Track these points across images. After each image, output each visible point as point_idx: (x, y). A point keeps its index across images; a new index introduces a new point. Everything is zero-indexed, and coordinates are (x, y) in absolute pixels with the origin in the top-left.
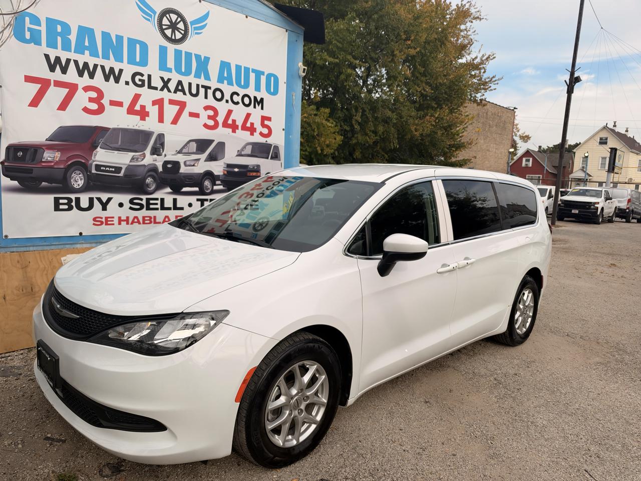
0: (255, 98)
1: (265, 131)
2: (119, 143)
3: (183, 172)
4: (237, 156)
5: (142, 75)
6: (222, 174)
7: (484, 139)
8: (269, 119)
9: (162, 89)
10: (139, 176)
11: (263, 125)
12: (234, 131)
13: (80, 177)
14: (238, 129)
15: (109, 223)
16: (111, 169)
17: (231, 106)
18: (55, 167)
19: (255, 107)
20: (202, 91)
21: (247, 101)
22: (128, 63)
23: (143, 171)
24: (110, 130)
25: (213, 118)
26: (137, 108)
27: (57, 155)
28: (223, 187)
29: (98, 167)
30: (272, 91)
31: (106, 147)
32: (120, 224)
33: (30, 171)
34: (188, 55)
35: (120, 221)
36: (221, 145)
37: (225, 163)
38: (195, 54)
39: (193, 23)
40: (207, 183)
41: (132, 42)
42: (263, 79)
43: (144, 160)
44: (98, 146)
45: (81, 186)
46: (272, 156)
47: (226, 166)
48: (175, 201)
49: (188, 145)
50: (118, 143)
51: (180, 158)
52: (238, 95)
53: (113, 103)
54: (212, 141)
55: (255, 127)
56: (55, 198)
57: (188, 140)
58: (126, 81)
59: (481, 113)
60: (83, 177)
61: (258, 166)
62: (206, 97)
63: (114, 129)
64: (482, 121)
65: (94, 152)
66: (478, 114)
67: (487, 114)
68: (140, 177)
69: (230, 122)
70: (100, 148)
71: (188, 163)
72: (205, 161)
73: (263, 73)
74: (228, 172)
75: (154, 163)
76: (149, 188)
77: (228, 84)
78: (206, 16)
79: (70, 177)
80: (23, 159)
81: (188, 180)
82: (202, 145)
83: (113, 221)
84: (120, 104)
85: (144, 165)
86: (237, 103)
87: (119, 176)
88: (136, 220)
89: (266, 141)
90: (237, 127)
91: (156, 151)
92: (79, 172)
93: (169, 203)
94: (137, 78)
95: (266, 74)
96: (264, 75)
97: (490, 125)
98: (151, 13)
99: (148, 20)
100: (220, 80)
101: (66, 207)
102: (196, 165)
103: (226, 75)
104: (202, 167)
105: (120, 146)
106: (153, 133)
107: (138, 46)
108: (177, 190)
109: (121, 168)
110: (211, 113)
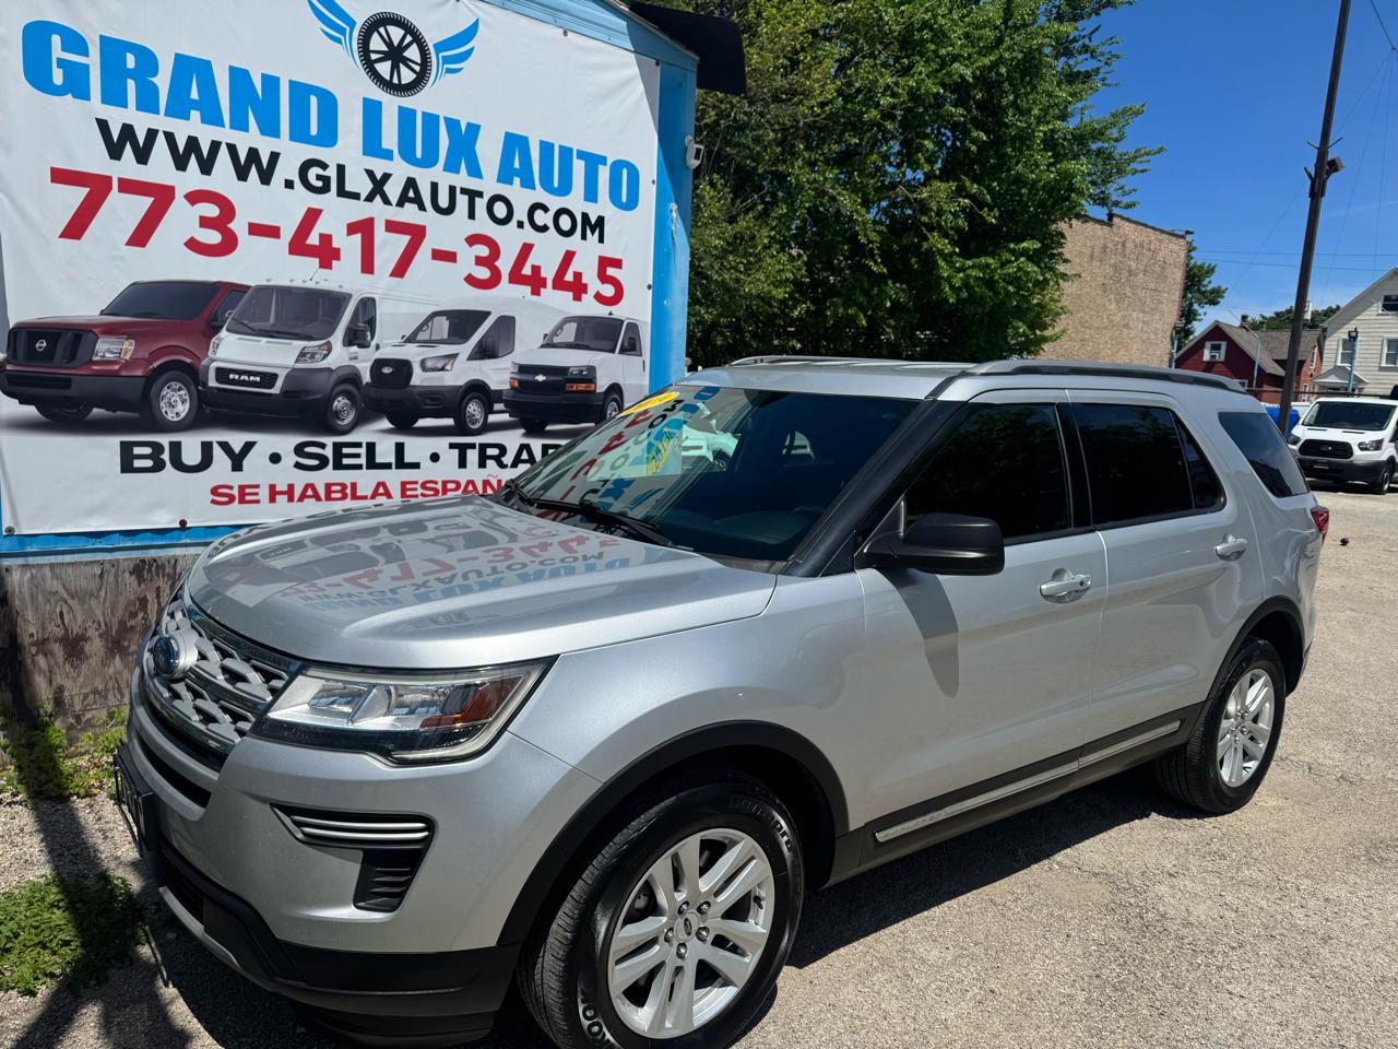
0: (585, 216)
1: (608, 290)
2: (272, 320)
3: (418, 384)
4: (542, 346)
5: (324, 166)
6: (508, 387)
7: (1118, 302)
8: (617, 263)
9: (370, 198)
10: (317, 393)
11: (604, 278)
12: (536, 292)
13: (180, 396)
14: (545, 286)
15: (248, 498)
16: (252, 378)
17: (529, 234)
18: (123, 373)
19: (584, 237)
20: (462, 201)
21: (565, 223)
22: (291, 139)
23: (326, 383)
24: (250, 291)
25: (488, 263)
26: (313, 239)
27: (129, 347)
28: (511, 416)
29: (222, 374)
30: (624, 199)
31: (242, 328)
32: (272, 500)
33: (65, 382)
34: (431, 121)
35: (273, 493)
36: (506, 324)
37: (514, 363)
38: (445, 118)
39: (440, 47)
40: (473, 409)
41: (300, 91)
42: (604, 174)
43: (329, 358)
44: (222, 327)
45: (183, 415)
46: (622, 344)
47: (516, 371)
48: (400, 448)
49: (430, 324)
50: (268, 320)
51: (412, 353)
52: (546, 209)
53: (256, 230)
54: (485, 315)
55: (584, 281)
56: (122, 443)
57: (430, 312)
58: (286, 181)
59: (1110, 245)
60: (187, 397)
61: (592, 369)
62: (472, 215)
63: (261, 289)
64: (1113, 261)
65: (213, 340)
66: (1105, 247)
67: (1124, 245)
68: (319, 396)
69: (527, 271)
70: (228, 330)
71: (429, 364)
72: (468, 359)
73: (603, 160)
74: (520, 382)
75: (352, 363)
76: (339, 418)
77: (522, 186)
78: (471, 32)
79: (158, 397)
80: (48, 356)
81: (429, 402)
82: (462, 323)
83: (257, 494)
84: (273, 232)
85: (329, 369)
86: (544, 229)
87: (271, 395)
88: (309, 492)
89: (611, 314)
90: (543, 283)
91: (355, 337)
92: (179, 385)
93: (385, 453)
94: (313, 172)
95: (609, 162)
96: (605, 164)
97: (1130, 271)
98: (344, 25)
99: (338, 41)
100: (505, 176)
101: (149, 463)
102: (448, 367)
103: (517, 165)
104: (461, 372)
105: (274, 325)
106: (350, 296)
107: (314, 100)
108: (404, 424)
109: (274, 377)
110: (483, 251)
